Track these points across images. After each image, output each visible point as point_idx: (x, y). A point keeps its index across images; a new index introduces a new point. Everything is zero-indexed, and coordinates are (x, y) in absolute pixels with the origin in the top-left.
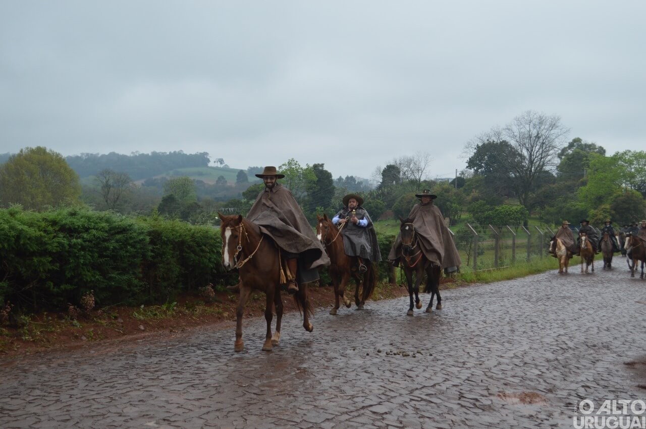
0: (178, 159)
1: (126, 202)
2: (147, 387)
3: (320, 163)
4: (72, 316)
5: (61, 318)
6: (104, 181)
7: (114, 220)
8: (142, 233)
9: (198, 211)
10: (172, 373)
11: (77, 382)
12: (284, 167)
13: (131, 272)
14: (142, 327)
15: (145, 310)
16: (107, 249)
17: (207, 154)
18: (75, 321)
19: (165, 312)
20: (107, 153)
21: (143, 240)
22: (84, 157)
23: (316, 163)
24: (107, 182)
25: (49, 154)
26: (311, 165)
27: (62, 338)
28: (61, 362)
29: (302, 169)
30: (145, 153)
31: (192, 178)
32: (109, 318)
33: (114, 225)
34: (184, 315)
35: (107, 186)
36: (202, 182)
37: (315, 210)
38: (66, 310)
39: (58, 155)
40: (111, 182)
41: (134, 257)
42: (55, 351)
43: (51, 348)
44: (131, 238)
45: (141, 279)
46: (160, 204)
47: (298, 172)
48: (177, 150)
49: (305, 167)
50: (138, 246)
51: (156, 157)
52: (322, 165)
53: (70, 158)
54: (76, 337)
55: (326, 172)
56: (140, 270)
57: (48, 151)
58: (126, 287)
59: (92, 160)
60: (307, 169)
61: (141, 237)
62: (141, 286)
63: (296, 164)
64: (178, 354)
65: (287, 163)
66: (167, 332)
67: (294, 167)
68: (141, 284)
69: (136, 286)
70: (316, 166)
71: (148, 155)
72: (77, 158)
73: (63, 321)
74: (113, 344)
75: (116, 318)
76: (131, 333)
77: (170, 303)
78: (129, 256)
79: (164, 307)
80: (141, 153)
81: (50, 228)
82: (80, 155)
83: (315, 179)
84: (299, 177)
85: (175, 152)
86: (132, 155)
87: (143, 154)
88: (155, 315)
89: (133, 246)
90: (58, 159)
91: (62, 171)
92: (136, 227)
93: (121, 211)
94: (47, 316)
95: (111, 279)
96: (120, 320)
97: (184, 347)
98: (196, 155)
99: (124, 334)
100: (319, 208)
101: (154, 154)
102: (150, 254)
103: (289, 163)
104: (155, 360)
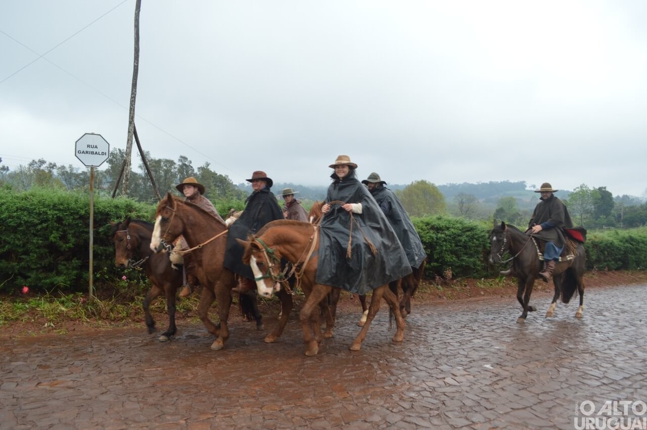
0: (506, 185)
1: (473, 212)
2: (486, 337)
3: (604, 186)
4: (437, 283)
5: (431, 284)
6: (460, 199)
7: (465, 222)
8: (484, 231)
9: (519, 218)
10: (503, 327)
11: (438, 329)
12: (578, 189)
13: (476, 257)
14: (482, 293)
15: (484, 282)
16: (460, 241)
17: (525, 182)
18: (440, 287)
19: (498, 284)
20: (462, 183)
21: (484, 236)
22: (448, 186)
23: (601, 186)
24: (462, 200)
25: (428, 184)
26: (597, 187)
27: (431, 297)
28: (429, 313)
29: (590, 190)
30: (485, 182)
31: (515, 197)
32: (461, 285)
33: (465, 226)
34: (511, 286)
35: (462, 203)
36: (521, 200)
37: (600, 218)
38: (434, 278)
39: (433, 184)
40: (464, 200)
41: (478, 246)
42: (426, 305)
43: (424, 303)
44: (476, 234)
45: (482, 262)
46: (495, 214)
47: (587, 192)
48: (505, 180)
49: (592, 189)
50: (481, 240)
51: (492, 184)
52: (605, 188)
53: (440, 186)
54: (440, 297)
55: (608, 192)
56: (482, 256)
57: (427, 182)
58: (472, 266)
59: (453, 187)
60: (594, 190)
61: (483, 234)
62: (482, 266)
63: (586, 187)
64: (507, 314)
65: (579, 186)
66: (499, 297)
67: (584, 189)
68: (483, 264)
69: (479, 266)
70: (600, 189)
71: (487, 183)
72: (444, 186)
73: (432, 286)
74: (463, 303)
75: (465, 286)
76: (475, 296)
77: (501, 277)
78: (475, 246)
79: (497, 280)
80: (483, 182)
81: (424, 227)
82: (446, 184)
83: (600, 196)
84: (588, 196)
85: (504, 181)
86: (477, 184)
87: (484, 183)
88: (492, 285)
89: (477, 240)
90: (433, 187)
91: (435, 193)
92: (479, 227)
93: (470, 218)
94: (422, 282)
95: (462, 260)
96: (468, 287)
97: (511, 309)
98: (517, 183)
99: (470, 297)
100: (601, 216)
101: (491, 183)
102: (488, 245)
103: (581, 187)
104: (491, 317)
